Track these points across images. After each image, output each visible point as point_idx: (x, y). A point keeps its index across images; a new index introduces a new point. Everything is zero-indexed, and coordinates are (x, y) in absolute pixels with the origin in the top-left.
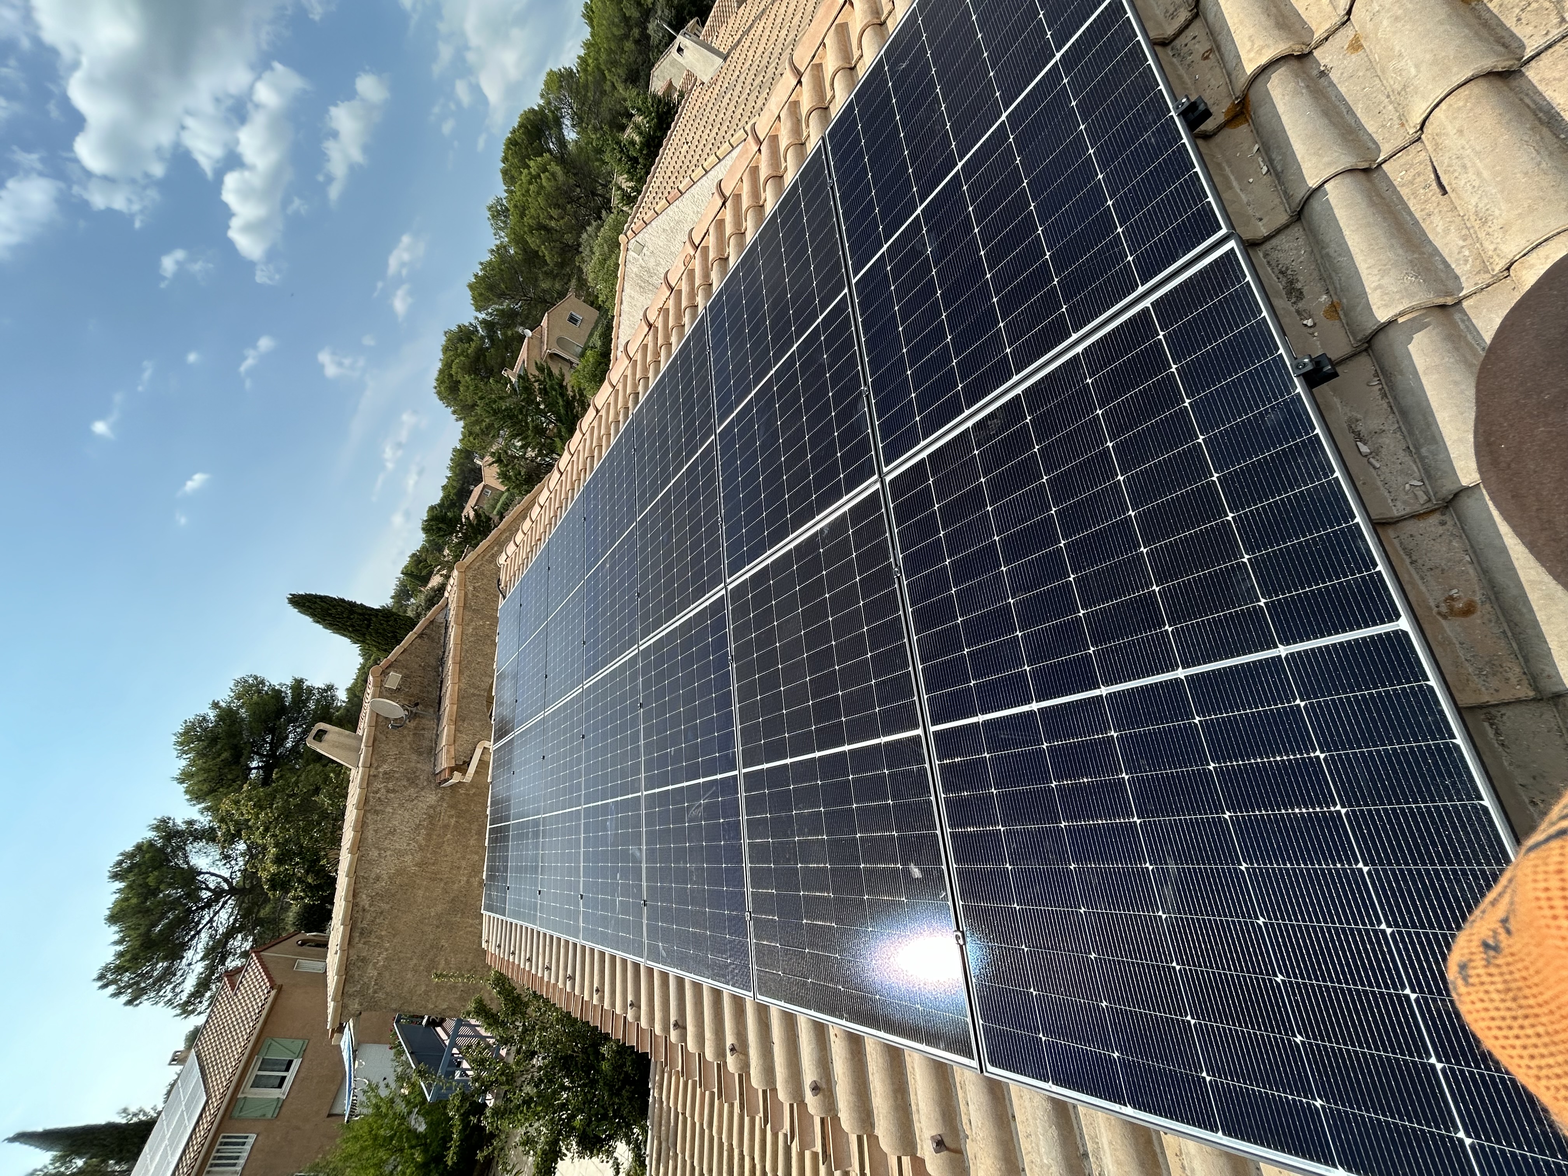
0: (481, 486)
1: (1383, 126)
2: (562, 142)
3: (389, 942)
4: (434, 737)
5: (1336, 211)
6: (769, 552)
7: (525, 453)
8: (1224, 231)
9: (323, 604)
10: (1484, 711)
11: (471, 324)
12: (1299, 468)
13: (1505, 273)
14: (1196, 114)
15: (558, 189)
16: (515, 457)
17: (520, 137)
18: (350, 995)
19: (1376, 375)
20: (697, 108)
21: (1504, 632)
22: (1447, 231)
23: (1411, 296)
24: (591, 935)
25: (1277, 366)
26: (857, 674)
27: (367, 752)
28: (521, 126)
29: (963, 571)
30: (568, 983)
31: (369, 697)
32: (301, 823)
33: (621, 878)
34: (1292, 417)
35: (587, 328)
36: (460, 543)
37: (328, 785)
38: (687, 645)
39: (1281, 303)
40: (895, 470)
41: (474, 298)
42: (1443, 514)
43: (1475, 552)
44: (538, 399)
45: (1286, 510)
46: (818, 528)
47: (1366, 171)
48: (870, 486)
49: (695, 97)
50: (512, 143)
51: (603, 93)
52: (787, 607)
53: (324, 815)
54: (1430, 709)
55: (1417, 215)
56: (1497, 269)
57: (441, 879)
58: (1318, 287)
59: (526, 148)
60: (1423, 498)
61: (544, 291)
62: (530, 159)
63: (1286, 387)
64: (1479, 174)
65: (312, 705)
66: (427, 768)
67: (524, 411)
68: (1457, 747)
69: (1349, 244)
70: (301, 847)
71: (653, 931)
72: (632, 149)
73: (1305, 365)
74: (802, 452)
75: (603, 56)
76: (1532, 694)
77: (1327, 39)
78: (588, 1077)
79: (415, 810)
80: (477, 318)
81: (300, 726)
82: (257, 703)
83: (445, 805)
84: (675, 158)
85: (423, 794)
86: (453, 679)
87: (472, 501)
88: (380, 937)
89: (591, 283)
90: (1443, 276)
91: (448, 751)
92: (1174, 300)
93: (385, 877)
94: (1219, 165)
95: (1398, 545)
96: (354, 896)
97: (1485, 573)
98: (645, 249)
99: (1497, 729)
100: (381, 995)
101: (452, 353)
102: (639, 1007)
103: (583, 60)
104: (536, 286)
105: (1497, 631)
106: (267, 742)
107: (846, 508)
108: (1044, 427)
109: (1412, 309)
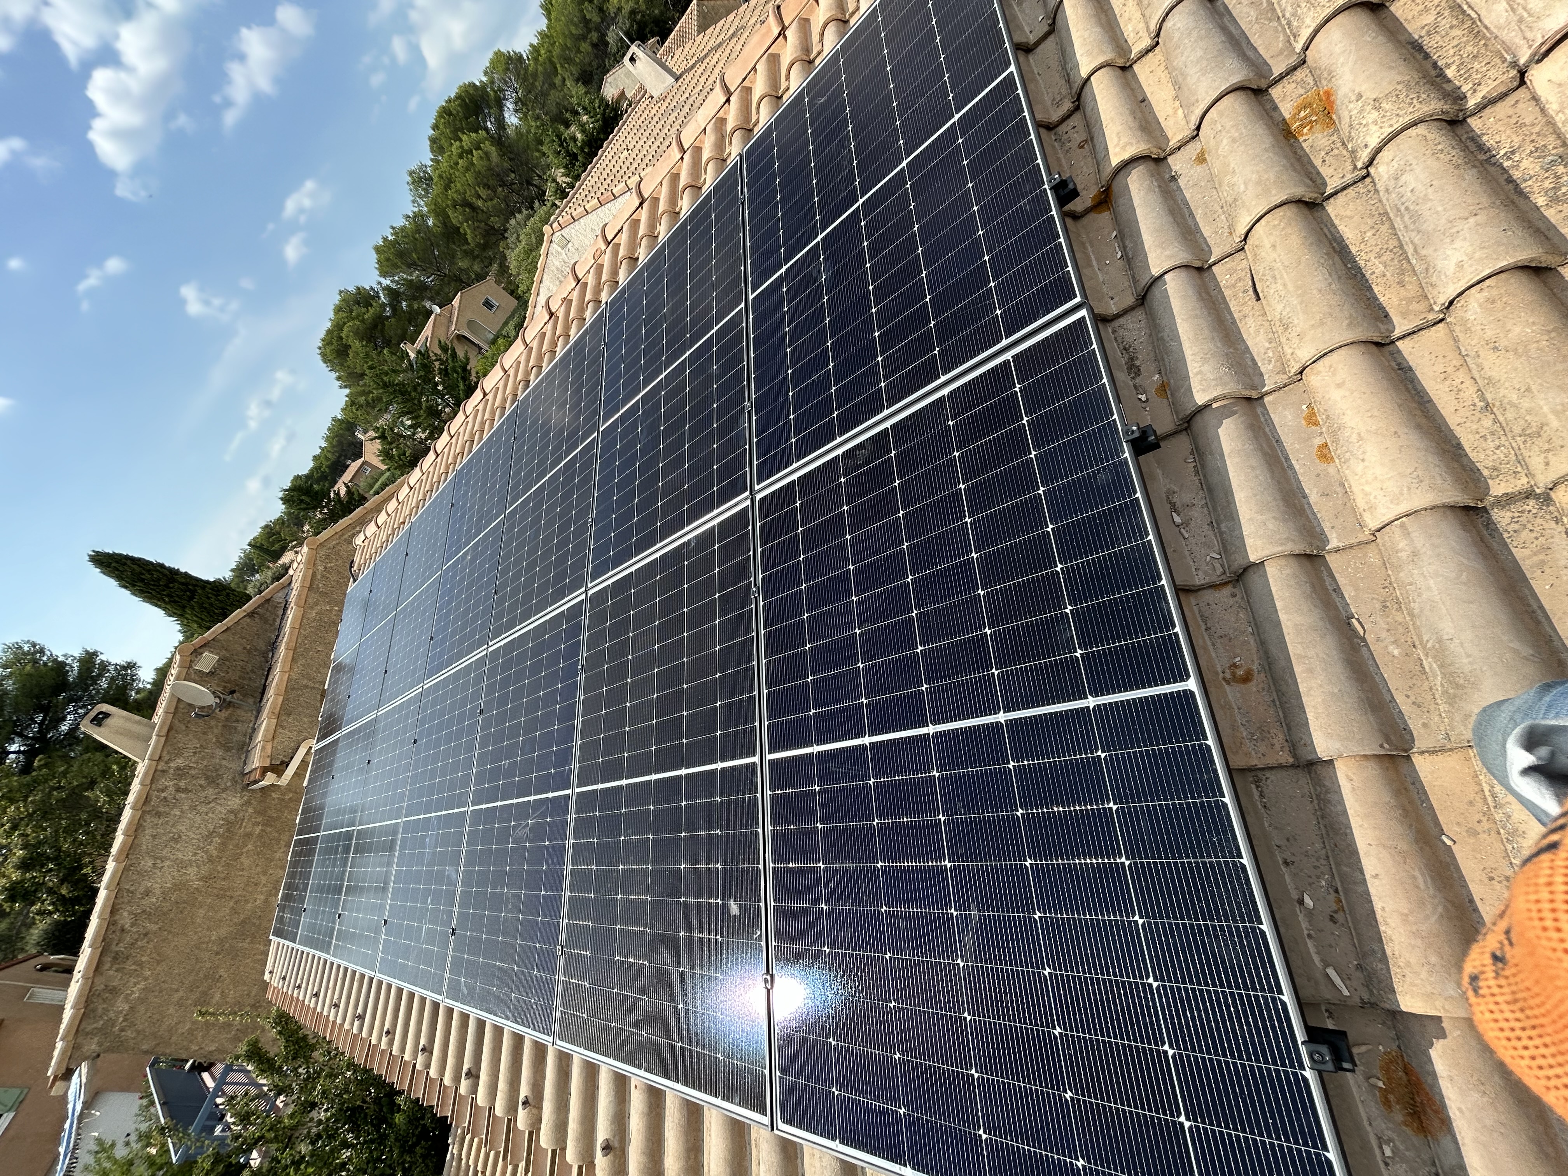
0: (359, 462)
1: (1217, 233)
2: (501, 123)
3: (150, 969)
4: (250, 731)
5: (1172, 300)
6: (634, 560)
7: (414, 434)
8: (1078, 300)
9: (135, 567)
10: (1253, 774)
11: (372, 288)
12: (1120, 527)
13: (1299, 377)
14: (1066, 191)
15: (490, 169)
16: (402, 436)
17: (455, 107)
18: (87, 1034)
19: (1192, 453)
20: (642, 119)
21: (1273, 701)
22: (1257, 332)
23: (1225, 384)
24: (391, 969)
25: (1111, 430)
26: (705, 694)
27: (157, 742)
28: (458, 97)
29: (817, 597)
30: (356, 1023)
31: (172, 678)
32: (63, 822)
33: (432, 903)
34: (1119, 479)
35: (502, 317)
36: (324, 520)
37: (108, 779)
38: (538, 650)
39: (1122, 376)
40: (766, 489)
41: (379, 262)
42: (1234, 587)
43: (1256, 624)
44: (437, 379)
45: (1107, 565)
46: (685, 539)
47: (1199, 269)
48: (740, 503)
49: (642, 108)
50: (445, 112)
51: (553, 86)
52: (644, 618)
53: (96, 813)
54: (1206, 767)
55: (1236, 315)
56: (1293, 371)
57: (231, 897)
58: (1153, 367)
59: (460, 121)
60: (1219, 570)
61: (461, 269)
62: (464, 133)
63: (1116, 450)
64: (1285, 285)
65: (104, 684)
66: (235, 766)
67: (419, 389)
68: (1225, 805)
69: (1180, 331)
70: (59, 849)
71: (457, 965)
72: (572, 144)
73: (1133, 432)
74: (680, 461)
75: (557, 51)
76: (1291, 760)
77: (1179, 148)
78: (378, 1131)
79: (210, 815)
80: (380, 283)
81: (84, 706)
82: (29, 675)
83: (250, 810)
84: (613, 162)
85: (224, 795)
86: (283, 667)
87: (347, 476)
88: (141, 964)
89: (513, 270)
90: (1251, 371)
91: (263, 748)
92: (1032, 356)
93: (158, 892)
94: (1083, 244)
95: (1197, 612)
96: (111, 912)
97: (1262, 644)
98: (570, 245)
99: (1261, 792)
100: (129, 1033)
101: (345, 315)
102: (431, 1053)
103: (535, 49)
104: (452, 263)
105: (1268, 699)
106: (36, 722)
107: (715, 522)
108: (906, 462)
109: (1224, 397)
